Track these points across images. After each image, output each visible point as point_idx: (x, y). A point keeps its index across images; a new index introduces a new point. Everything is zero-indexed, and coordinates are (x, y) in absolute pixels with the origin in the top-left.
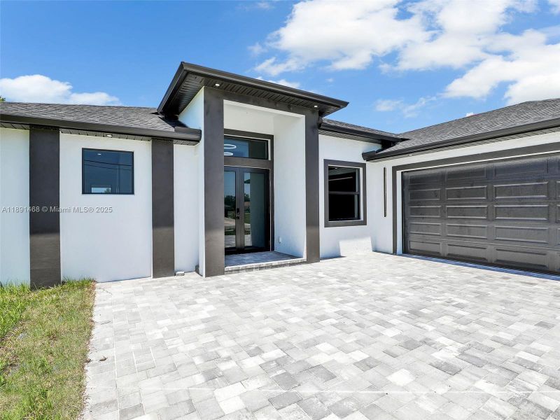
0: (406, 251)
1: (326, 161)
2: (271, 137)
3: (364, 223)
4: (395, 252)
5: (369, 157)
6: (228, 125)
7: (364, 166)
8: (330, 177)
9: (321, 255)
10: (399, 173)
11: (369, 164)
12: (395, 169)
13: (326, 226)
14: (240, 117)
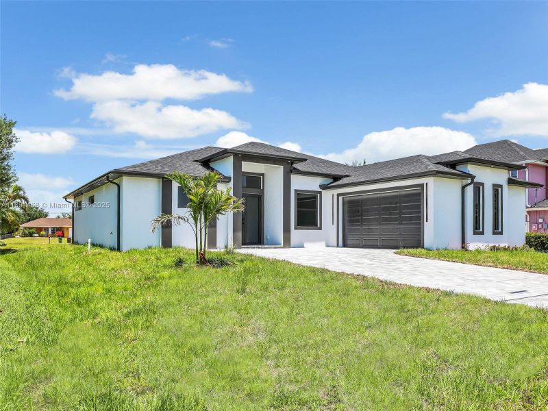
0: (345, 245)
1: (296, 191)
2: (263, 175)
3: (320, 229)
4: (338, 246)
5: (324, 187)
6: (244, 170)
7: (320, 193)
8: (298, 199)
9: (291, 245)
10: (341, 198)
11: (324, 192)
12: (339, 195)
13: (295, 229)
14: (248, 167)
